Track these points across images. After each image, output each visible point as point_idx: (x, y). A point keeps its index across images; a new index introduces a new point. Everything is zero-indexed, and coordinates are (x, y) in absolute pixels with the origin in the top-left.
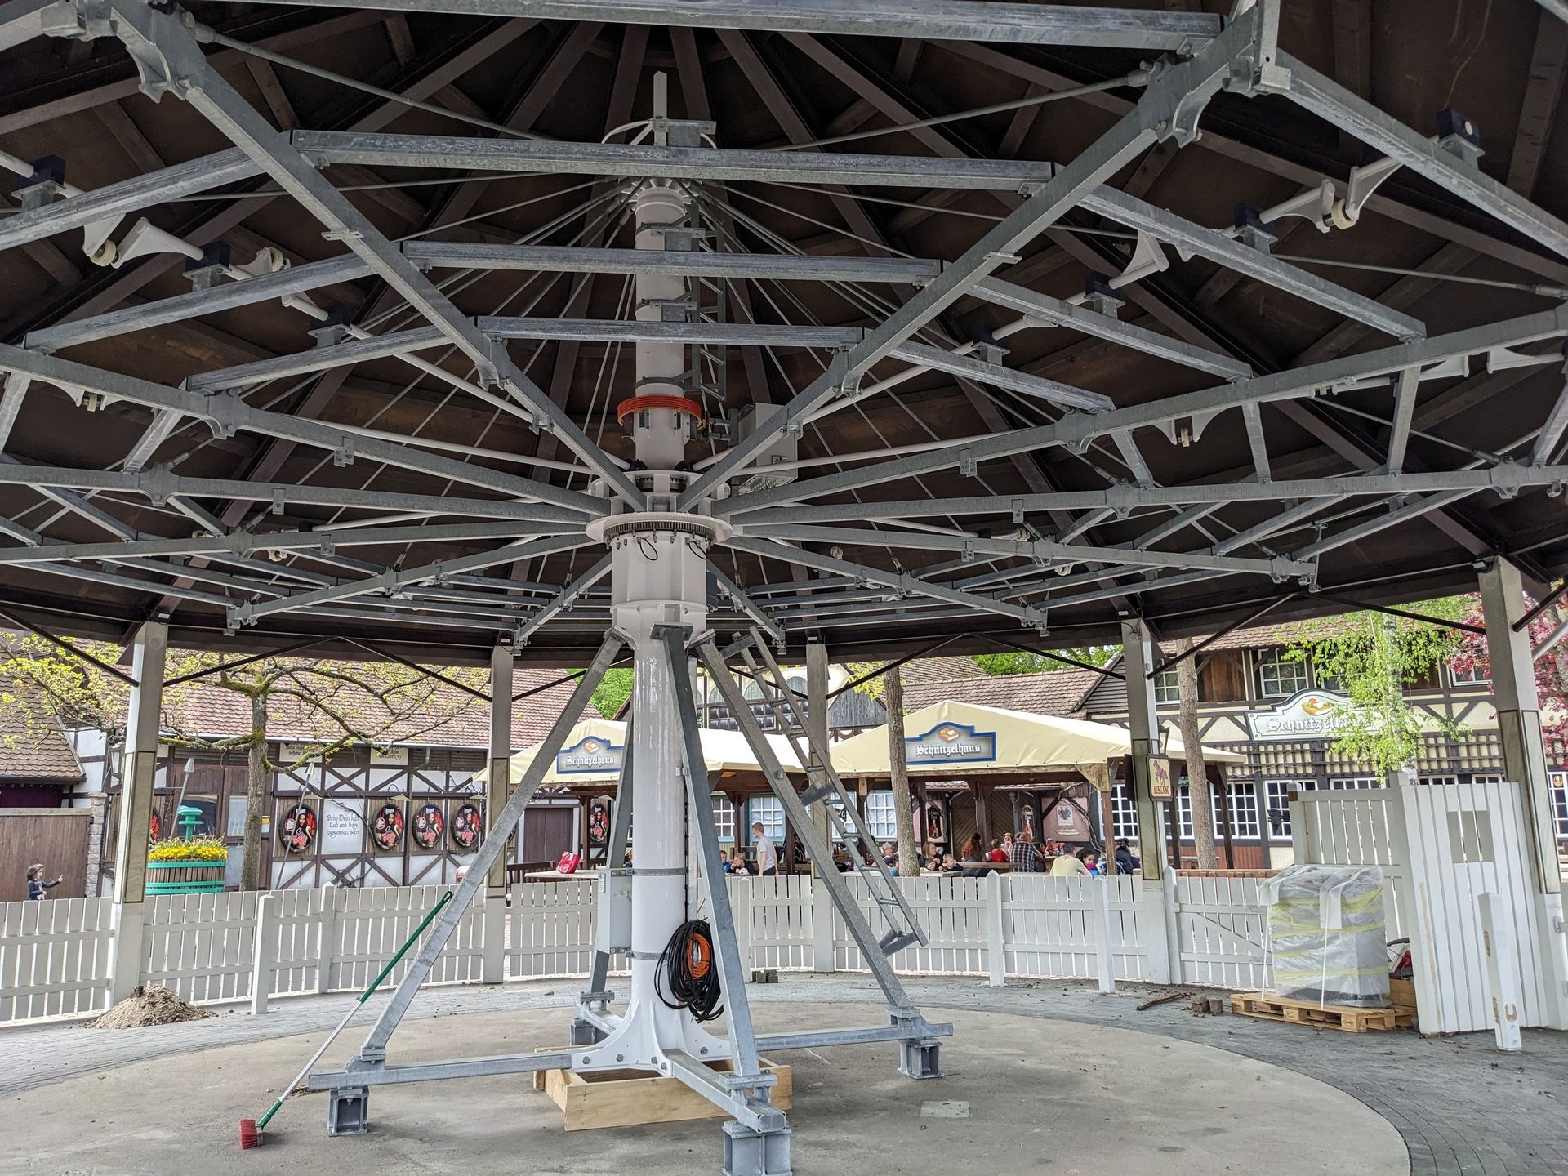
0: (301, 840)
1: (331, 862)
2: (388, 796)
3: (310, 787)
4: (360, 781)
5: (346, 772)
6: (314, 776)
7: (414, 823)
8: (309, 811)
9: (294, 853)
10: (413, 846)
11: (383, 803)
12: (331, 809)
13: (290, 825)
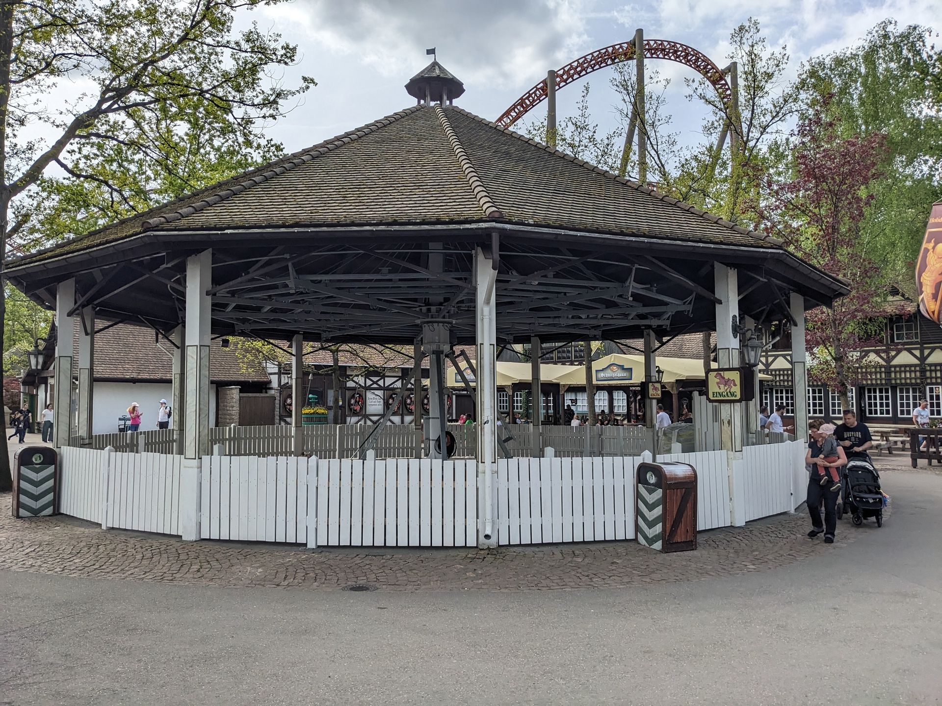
0: (358, 408)
1: (371, 417)
2: (394, 389)
3: (360, 385)
4: (381, 383)
5: (375, 379)
6: (361, 380)
7: (405, 402)
8: (360, 396)
9: (355, 414)
10: (405, 411)
11: (391, 392)
12: (369, 395)
13: (353, 401)
